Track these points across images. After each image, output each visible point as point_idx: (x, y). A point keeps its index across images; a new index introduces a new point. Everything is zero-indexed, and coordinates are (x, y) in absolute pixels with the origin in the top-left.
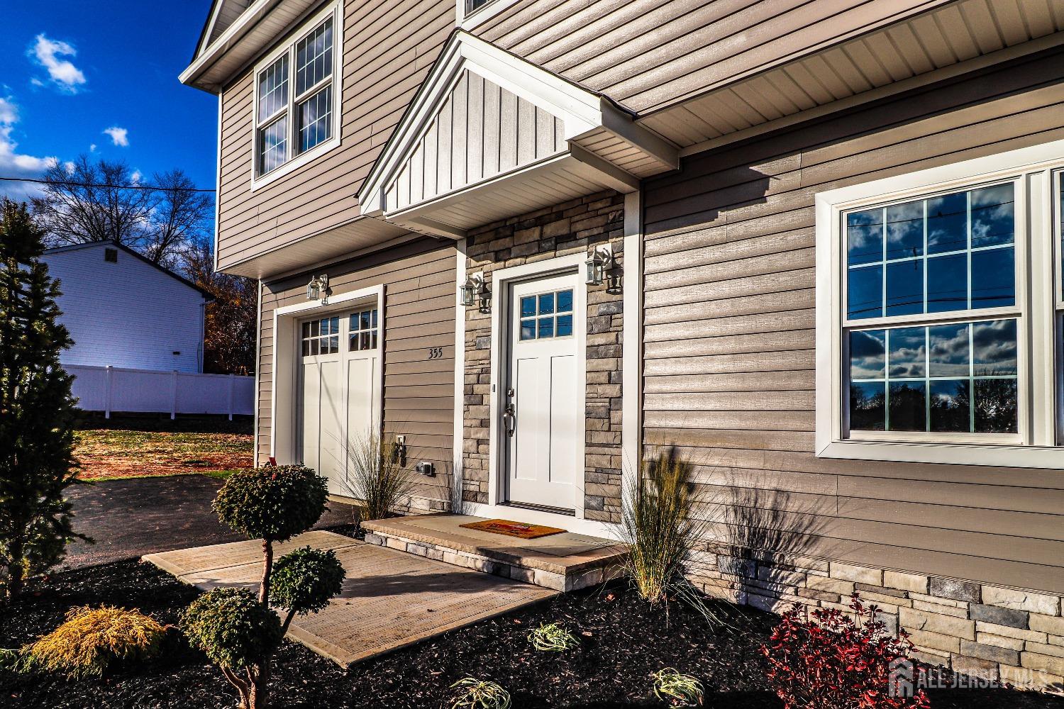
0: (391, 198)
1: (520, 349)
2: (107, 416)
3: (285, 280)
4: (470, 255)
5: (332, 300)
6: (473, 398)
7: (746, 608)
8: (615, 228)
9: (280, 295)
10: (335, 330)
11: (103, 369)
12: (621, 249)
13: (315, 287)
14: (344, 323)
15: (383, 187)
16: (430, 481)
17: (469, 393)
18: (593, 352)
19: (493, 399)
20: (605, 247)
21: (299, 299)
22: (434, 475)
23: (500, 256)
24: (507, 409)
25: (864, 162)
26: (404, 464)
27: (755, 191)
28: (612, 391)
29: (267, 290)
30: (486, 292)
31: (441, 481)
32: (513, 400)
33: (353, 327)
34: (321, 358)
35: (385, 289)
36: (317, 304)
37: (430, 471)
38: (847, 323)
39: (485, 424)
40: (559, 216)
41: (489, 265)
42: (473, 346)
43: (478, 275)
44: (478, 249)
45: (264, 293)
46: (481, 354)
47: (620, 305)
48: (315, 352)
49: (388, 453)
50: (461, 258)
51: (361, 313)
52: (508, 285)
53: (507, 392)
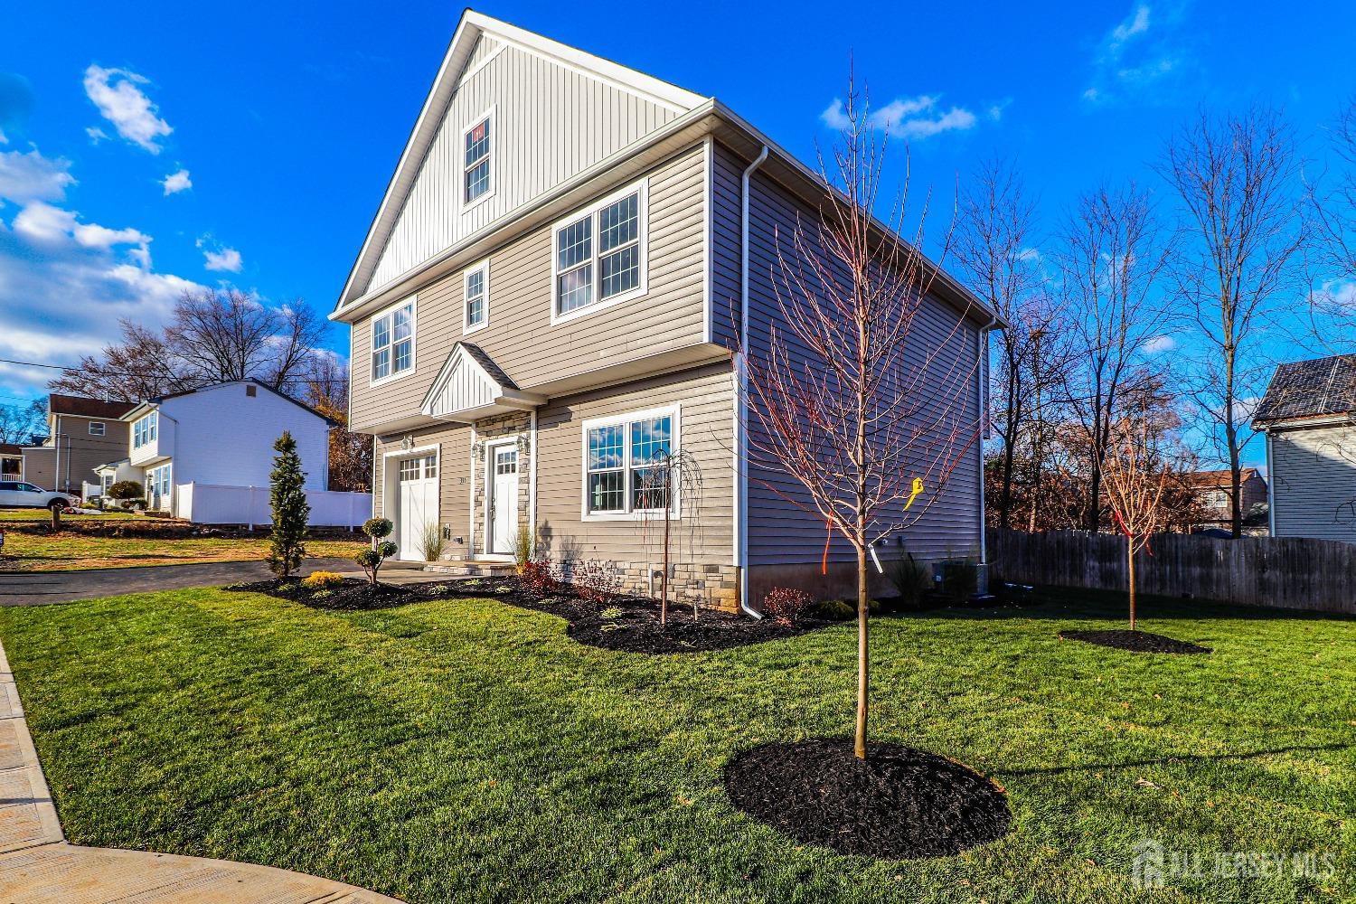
0: (435, 409)
1: (498, 478)
2: (251, 529)
3: (391, 436)
4: (478, 433)
5: (415, 450)
6: (478, 503)
7: (564, 583)
8: (527, 426)
9: (387, 445)
10: (418, 465)
11: (246, 489)
12: (529, 436)
13: (406, 443)
14: (422, 462)
15: (431, 404)
16: (461, 546)
17: (476, 501)
18: (521, 481)
19: (486, 504)
20: (524, 434)
21: (396, 448)
22: (462, 543)
23: (488, 434)
24: (492, 508)
25: (596, 411)
26: (449, 539)
27: (567, 417)
28: (526, 498)
29: (379, 441)
30: (483, 451)
31: (465, 546)
32: (495, 504)
33: (427, 465)
34: (411, 482)
35: (441, 445)
36: (405, 452)
37: (460, 541)
38: (589, 471)
39: (482, 515)
40: (510, 418)
41: (485, 438)
42: (479, 477)
43: (480, 442)
44: (480, 429)
45: (377, 442)
46: (481, 481)
47: (529, 460)
48: (407, 479)
49: (442, 534)
50: (473, 433)
51: (430, 457)
52: (493, 448)
53: (492, 500)
